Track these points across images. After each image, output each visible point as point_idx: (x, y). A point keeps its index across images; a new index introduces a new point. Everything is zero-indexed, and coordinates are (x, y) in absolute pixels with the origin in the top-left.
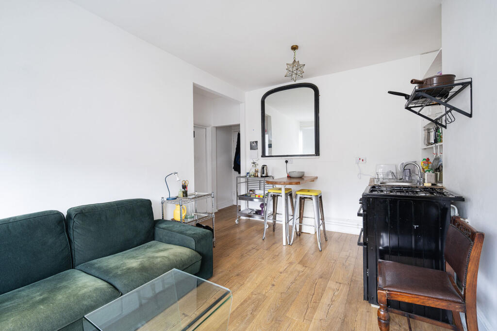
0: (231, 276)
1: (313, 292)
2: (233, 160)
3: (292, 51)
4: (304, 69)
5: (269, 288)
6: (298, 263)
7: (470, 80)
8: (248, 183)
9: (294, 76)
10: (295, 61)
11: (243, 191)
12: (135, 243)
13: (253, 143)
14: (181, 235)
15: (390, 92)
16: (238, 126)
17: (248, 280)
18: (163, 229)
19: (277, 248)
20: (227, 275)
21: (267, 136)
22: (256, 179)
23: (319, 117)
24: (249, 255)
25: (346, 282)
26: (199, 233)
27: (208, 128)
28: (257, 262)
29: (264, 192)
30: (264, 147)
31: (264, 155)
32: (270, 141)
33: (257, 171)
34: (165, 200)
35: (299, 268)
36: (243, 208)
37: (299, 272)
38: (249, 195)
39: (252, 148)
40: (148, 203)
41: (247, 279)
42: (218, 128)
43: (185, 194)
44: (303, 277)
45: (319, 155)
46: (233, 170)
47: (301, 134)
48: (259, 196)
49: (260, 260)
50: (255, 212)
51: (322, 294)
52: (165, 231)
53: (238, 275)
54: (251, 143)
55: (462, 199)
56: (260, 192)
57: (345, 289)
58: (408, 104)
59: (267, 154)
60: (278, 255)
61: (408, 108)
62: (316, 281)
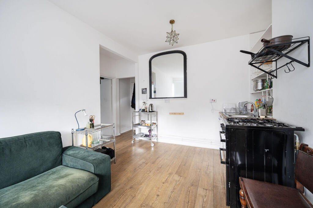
0: (125, 189)
1: (188, 200)
2: (131, 100)
3: (171, 25)
4: (179, 37)
5: (155, 199)
6: (175, 173)
7: (308, 38)
8: (140, 116)
9: (172, 41)
10: (172, 31)
11: (137, 121)
12: (42, 170)
13: (144, 89)
14: (83, 161)
15: (242, 51)
16: (134, 78)
17: (138, 192)
18: (69, 155)
19: (160, 161)
20: (122, 188)
21: (153, 86)
22: (146, 113)
23: (186, 73)
24: (140, 168)
25: (210, 188)
26: (99, 158)
27: (113, 80)
28: (146, 175)
29: (151, 121)
30: (151, 93)
31: (151, 98)
32: (155, 88)
33: (146, 108)
34: (75, 131)
35: (177, 177)
36: (137, 133)
37: (176, 181)
38: (141, 124)
39: (143, 93)
40: (59, 134)
41: (138, 190)
42: (120, 80)
43: (92, 126)
44: (180, 186)
45: (187, 98)
46: (131, 107)
47: (173, 85)
48: (148, 125)
49: (148, 172)
50: (145, 135)
51: (195, 201)
52: (71, 157)
53: (131, 188)
54: (143, 89)
55: (302, 129)
56: (148, 122)
57: (210, 195)
58: (252, 61)
59: (153, 97)
60: (161, 167)
61: (251, 64)
62: (189, 189)
